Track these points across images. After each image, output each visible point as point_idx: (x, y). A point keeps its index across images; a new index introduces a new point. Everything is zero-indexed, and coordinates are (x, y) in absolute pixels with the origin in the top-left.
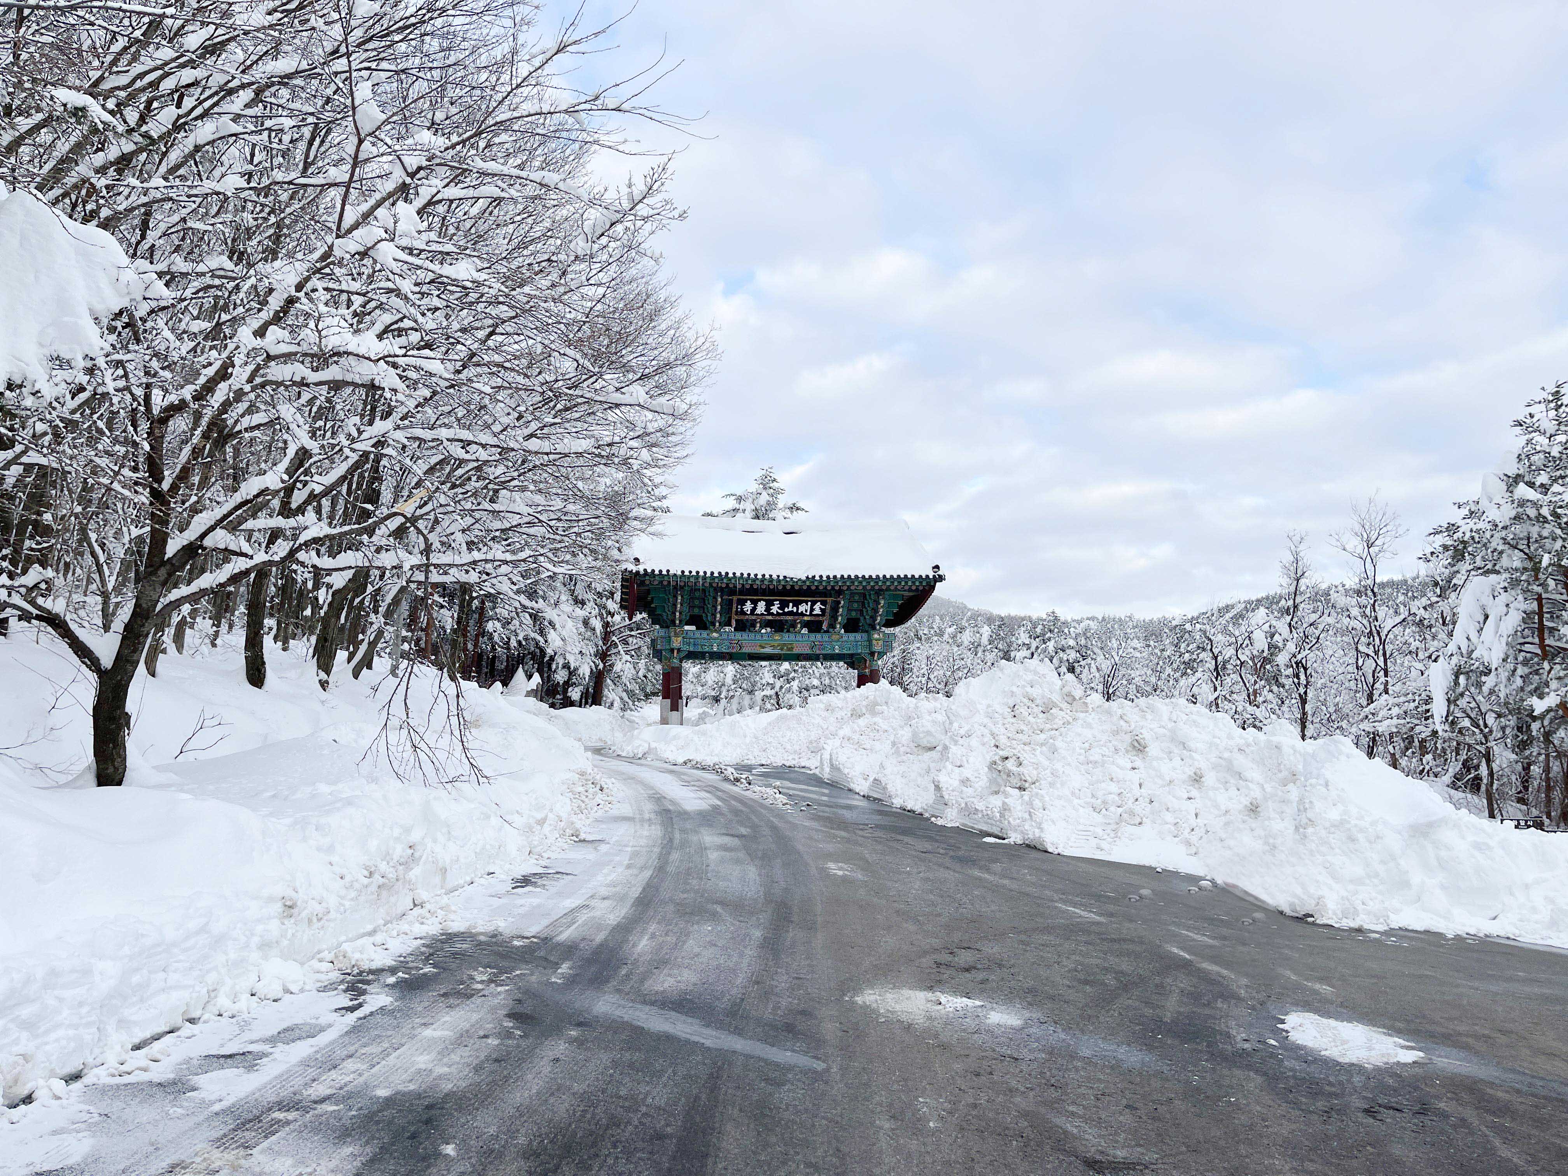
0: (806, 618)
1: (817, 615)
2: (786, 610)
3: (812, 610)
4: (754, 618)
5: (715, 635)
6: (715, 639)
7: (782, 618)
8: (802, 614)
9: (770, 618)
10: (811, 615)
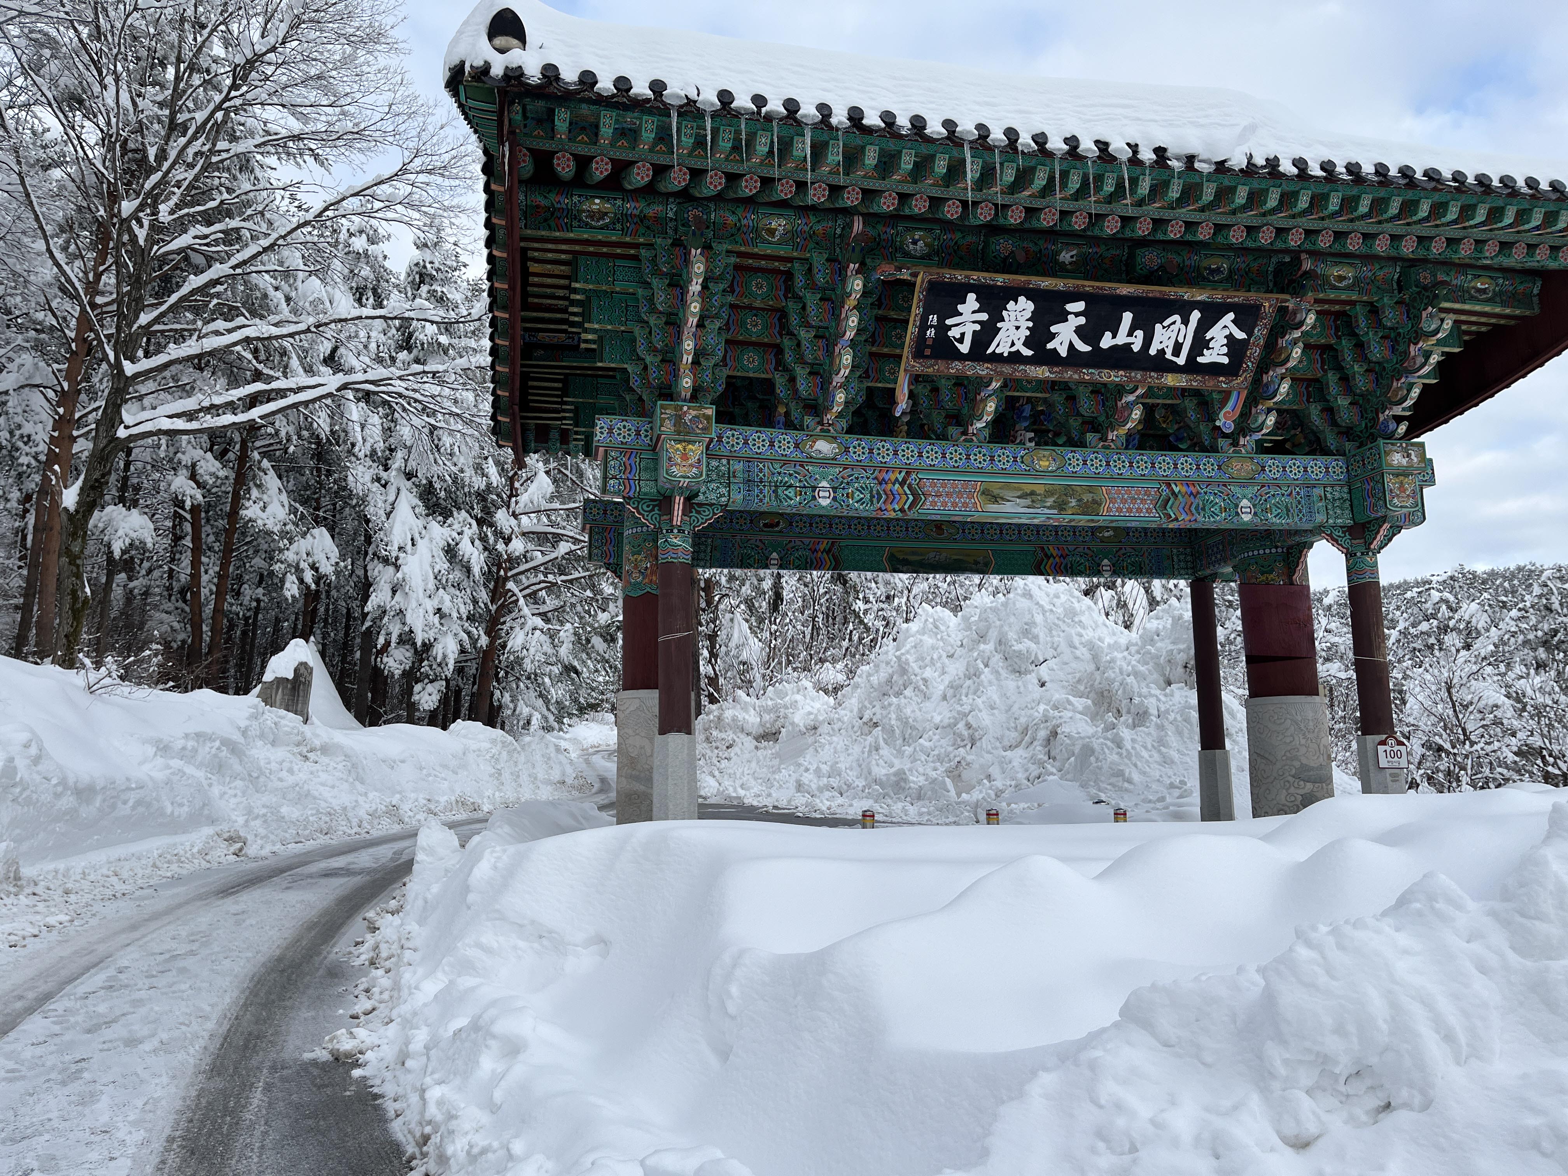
0: (1171, 380)
1: (1214, 369)
2: (1107, 342)
3: (1200, 343)
4: (982, 370)
5: (824, 447)
6: (825, 462)
7: (1088, 374)
8: (1161, 364)
9: (1042, 372)
10: (1192, 366)
